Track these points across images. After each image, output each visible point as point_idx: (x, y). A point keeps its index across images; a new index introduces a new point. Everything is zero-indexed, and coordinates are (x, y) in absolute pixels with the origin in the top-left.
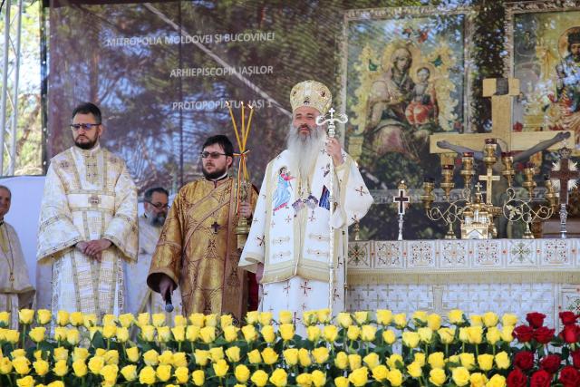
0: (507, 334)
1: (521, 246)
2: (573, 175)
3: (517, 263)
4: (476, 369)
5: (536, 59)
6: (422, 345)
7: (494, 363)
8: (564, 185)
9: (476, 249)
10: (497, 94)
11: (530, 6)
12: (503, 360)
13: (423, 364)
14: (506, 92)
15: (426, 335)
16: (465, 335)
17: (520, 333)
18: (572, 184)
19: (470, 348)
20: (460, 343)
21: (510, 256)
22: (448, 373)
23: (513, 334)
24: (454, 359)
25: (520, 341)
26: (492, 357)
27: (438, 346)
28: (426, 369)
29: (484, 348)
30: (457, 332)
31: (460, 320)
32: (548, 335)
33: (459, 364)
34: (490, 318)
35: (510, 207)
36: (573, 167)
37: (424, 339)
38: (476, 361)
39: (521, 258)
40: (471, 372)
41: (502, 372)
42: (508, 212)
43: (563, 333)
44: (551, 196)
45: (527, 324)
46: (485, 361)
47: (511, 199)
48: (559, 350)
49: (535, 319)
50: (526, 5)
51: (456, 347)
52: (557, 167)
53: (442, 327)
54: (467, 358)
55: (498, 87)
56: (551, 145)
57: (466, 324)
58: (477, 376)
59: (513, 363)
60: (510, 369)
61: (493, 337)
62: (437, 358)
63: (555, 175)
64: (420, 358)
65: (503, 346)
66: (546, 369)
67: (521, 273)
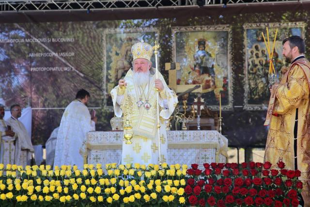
0: (184, 173)
1: (183, 133)
2: (202, 104)
3: (182, 140)
4: (173, 186)
5: (185, 52)
6: (152, 177)
7: (180, 183)
8: (199, 108)
10: (171, 69)
11: (182, 29)
12: (183, 182)
13: (153, 184)
14: (175, 68)
15: (153, 173)
16: (168, 173)
17: (189, 172)
18: (202, 107)
19: (170, 178)
20: (167, 176)
21: (179, 138)
22: (163, 187)
23: (187, 172)
24: (164, 182)
25: (189, 175)
26: (178, 181)
27: (158, 177)
28: (154, 186)
29: (175, 178)
30: (166, 172)
31: (166, 167)
32: (199, 173)
33: (167, 184)
34: (178, 166)
35: (177, 116)
36: (202, 100)
38: (173, 183)
39: (183, 138)
40: (171, 187)
41: (183, 187)
42: (176, 118)
43: (205, 171)
44: (193, 112)
45: (191, 168)
46: (176, 183)
47: (177, 113)
48: (203, 178)
49: (195, 166)
50: (180, 28)
51: (165, 177)
52: (196, 100)
53: (159, 170)
54: (170, 182)
55: (171, 66)
56: (193, 90)
57: (169, 168)
58: (174, 188)
59: (186, 183)
60: (186, 185)
61: (179, 173)
62: (158, 182)
63: (195, 104)
64: (152, 182)
65: (182, 177)
66: (199, 185)
67: (183, 145)
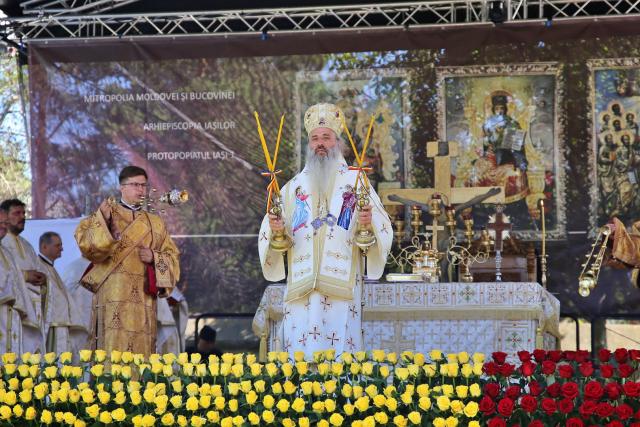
0: (478, 370)
1: (467, 288)
2: (506, 226)
3: (464, 302)
4: (454, 397)
5: (465, 119)
6: (411, 378)
7: (469, 392)
8: (499, 235)
9: (430, 290)
10: (439, 155)
11: (459, 71)
12: (476, 390)
13: (412, 393)
14: (447, 153)
15: (414, 370)
16: (444, 370)
17: (487, 368)
18: (505, 234)
19: (448, 380)
20: (441, 376)
21: (458, 297)
22: (434, 401)
23: (483, 369)
24: (437, 389)
25: (488, 375)
26: (466, 388)
27: (422, 379)
28: (416, 397)
29: (459, 380)
30: (439, 368)
31: (439, 358)
32: (509, 370)
33: (441, 393)
34: (463, 357)
35: (452, 253)
36: (506, 220)
37: (412, 373)
38: (455, 391)
39: (468, 299)
40: (451, 399)
41: (475, 399)
42: (451, 257)
43: (522, 368)
44: (486, 243)
45: (492, 360)
46: (462, 391)
47: (453, 246)
48: (517, 381)
49: (499, 357)
50: (455, 69)
51: (437, 380)
52: (492, 219)
53: (425, 363)
54: (448, 389)
55: (440, 149)
56: (484, 199)
57: (444, 361)
58: (456, 403)
59: (483, 391)
60: (481, 396)
61: (467, 371)
62: (423, 389)
63: (491, 226)
64: (410, 388)
65: (474, 379)
66: (510, 397)
67: (467, 312)
